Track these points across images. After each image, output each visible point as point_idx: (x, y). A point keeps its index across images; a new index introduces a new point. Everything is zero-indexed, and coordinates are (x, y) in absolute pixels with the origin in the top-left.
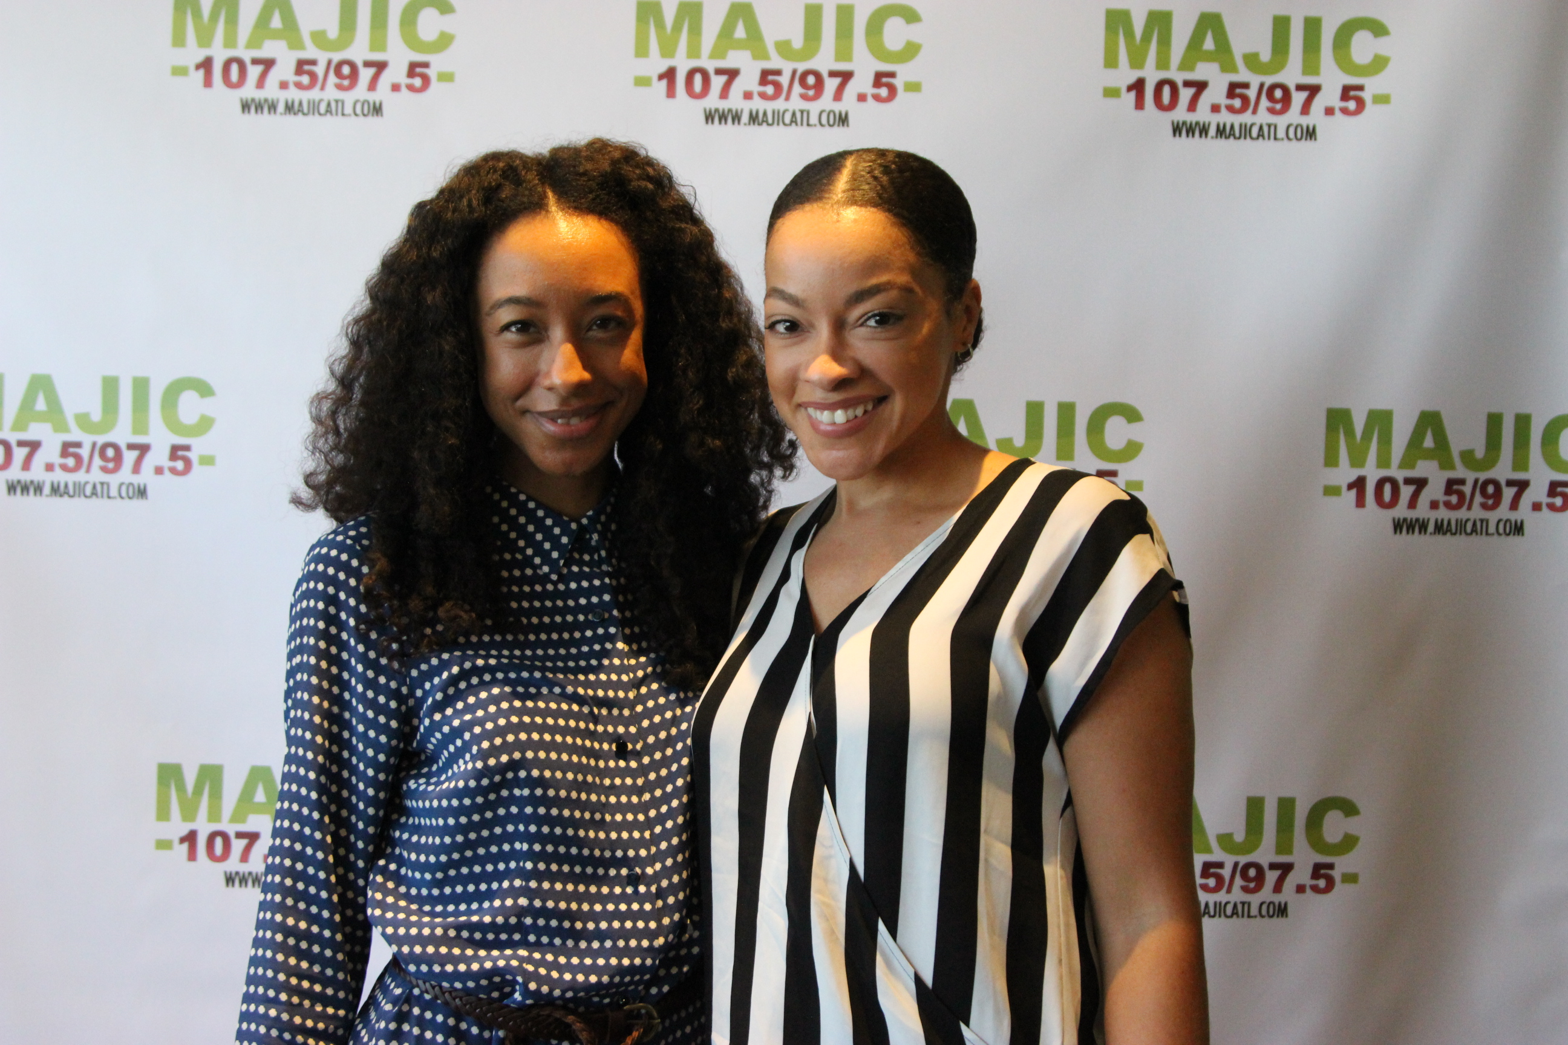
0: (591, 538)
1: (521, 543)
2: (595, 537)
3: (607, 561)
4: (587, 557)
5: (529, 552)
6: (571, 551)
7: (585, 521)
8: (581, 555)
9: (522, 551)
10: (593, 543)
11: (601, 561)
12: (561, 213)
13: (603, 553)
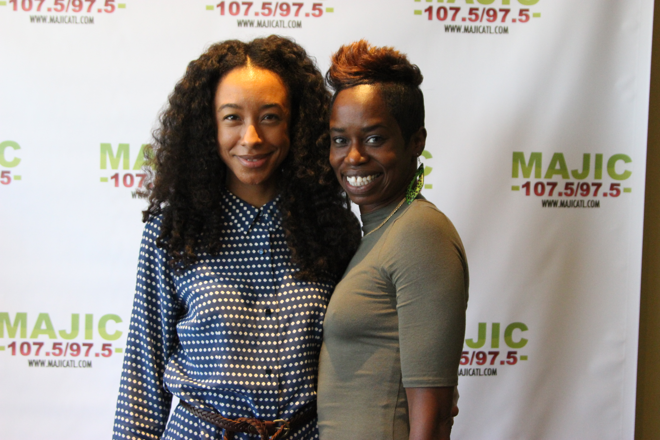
0: (265, 217)
1: (233, 217)
2: (267, 215)
3: (273, 226)
4: (263, 225)
5: (236, 221)
6: (255, 221)
7: (262, 209)
8: (261, 223)
9: (233, 221)
10: (266, 219)
11: (270, 226)
12: (252, 68)
13: (271, 223)
